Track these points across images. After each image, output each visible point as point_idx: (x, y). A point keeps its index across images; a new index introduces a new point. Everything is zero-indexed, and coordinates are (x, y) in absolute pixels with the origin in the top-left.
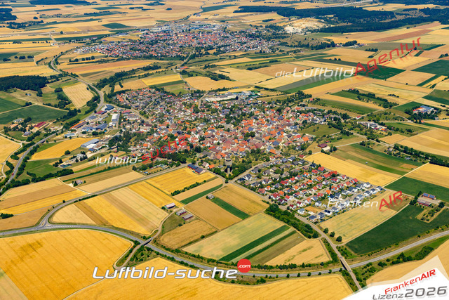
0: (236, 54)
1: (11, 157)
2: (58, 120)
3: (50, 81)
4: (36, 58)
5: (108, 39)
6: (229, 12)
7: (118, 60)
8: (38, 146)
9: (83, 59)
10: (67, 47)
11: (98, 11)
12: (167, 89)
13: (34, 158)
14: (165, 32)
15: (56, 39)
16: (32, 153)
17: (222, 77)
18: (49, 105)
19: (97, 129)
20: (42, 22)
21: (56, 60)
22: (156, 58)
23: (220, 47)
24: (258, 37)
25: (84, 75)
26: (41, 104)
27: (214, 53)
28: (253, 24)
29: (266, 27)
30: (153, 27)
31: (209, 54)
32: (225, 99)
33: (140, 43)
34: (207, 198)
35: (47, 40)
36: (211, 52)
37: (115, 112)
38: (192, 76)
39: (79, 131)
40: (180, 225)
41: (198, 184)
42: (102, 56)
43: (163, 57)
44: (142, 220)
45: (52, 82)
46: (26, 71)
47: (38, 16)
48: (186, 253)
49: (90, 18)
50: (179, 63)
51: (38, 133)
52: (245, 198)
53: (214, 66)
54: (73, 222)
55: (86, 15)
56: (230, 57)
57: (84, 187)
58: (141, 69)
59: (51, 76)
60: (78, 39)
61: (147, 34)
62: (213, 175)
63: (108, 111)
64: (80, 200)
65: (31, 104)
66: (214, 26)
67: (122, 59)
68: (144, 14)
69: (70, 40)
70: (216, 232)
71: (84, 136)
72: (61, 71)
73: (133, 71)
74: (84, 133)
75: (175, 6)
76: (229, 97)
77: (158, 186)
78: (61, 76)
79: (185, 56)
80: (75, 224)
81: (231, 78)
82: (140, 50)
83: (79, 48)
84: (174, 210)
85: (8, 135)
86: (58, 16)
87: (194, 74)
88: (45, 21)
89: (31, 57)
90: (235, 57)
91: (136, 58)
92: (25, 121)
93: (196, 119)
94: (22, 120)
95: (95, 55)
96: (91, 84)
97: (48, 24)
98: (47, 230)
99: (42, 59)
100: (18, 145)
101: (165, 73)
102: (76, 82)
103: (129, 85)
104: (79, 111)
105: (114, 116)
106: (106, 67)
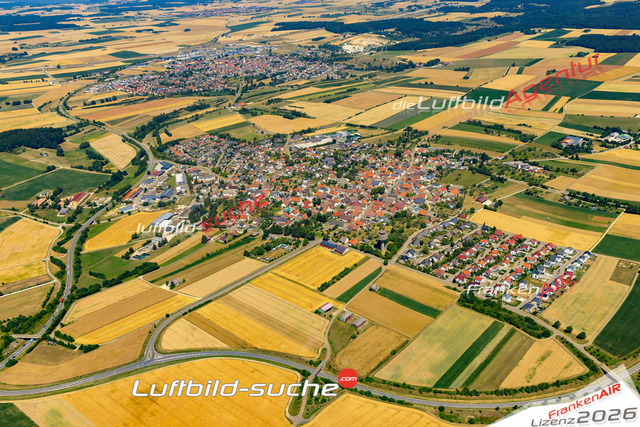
0: (299, 83)
1: (54, 249)
2: (100, 188)
3: (68, 133)
4: (37, 103)
5: (126, 72)
6: (265, 30)
7: (149, 99)
8: (87, 230)
9: (102, 101)
10: (72, 86)
11: (96, 37)
12: (233, 134)
13: (89, 247)
14: (196, 59)
15: (55, 76)
16: (82, 240)
17: (298, 115)
18: (81, 167)
19: (162, 198)
20: (26, 53)
21: (65, 104)
22: (198, 93)
23: (274, 75)
24: (315, 60)
25: (113, 123)
26: (68, 168)
27: (270, 84)
28: (303, 44)
29: (320, 47)
30: (177, 53)
31: (264, 84)
32: (319, 143)
33: (171, 75)
34: (371, 290)
35: (43, 77)
36: (267, 81)
38: (256, 115)
39: (137, 202)
40: (354, 337)
41: (347, 271)
42: (125, 96)
43: (207, 92)
44: (295, 334)
45: (71, 135)
46: (28, 122)
47: (16, 46)
48: (384, 382)
49: (89, 45)
50: (232, 99)
51: (79, 210)
52: (422, 285)
53: (279, 100)
54: (193, 347)
55: (82, 42)
56: (292, 87)
57: (186, 289)
58: (185, 109)
59: (68, 127)
60: (84, 74)
61: (173, 63)
62: (362, 255)
63: (166, 171)
64: (190, 311)
65: (54, 168)
66: (256, 49)
67: (153, 98)
68: (158, 38)
69: (74, 76)
70: (407, 342)
71: (147, 209)
72: (77, 118)
73: (176, 113)
74: (145, 204)
75: (193, 26)
76: (324, 141)
77: (293, 278)
78: (81, 125)
79: (235, 89)
80: (198, 350)
81: (309, 114)
82: (174, 84)
83: (91, 86)
84: (335, 314)
85: (36, 215)
86: (45, 45)
87: (259, 112)
88: (31, 52)
89: (28, 102)
90: (299, 87)
91: (171, 95)
92: (55, 194)
93: (294, 174)
94: (50, 192)
95: (117, 94)
96: (125, 134)
97: (34, 56)
98: (161, 365)
99: (45, 104)
100: (55, 232)
101: (220, 114)
102: (104, 133)
103: (178, 132)
104: (125, 173)
105: (179, 178)
106: (136, 110)
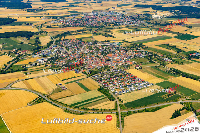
0: (123, 27)
1: (8, 63)
2: (32, 50)
3: (35, 34)
4: (34, 24)
5: (68, 18)
6: (129, 7)
7: (69, 27)
8: (20, 60)
9: (53, 26)
10: (49, 20)
11: (69, 5)
12: (83, 40)
13: (16, 64)
14: (94, 15)
15: (45, 17)
16: (16, 62)
17: (111, 36)
18: (31, 44)
19: (46, 54)
20: (42, 9)
21: (41, 26)
22: (86, 27)
23: (117, 23)
24: (137, 19)
25: (51, 33)
26: (27, 43)
28: (138, 13)
29: (144, 15)
30: (90, 13)
31: (110, 26)
32: (105, 45)
33: (81, 20)
34: (76, 82)
35: (41, 17)
36: (112, 25)
37: (57, 48)
38: (98, 35)
39: (39, 55)
40: (60, 92)
41: (75, 77)
42: (62, 25)
43: (89, 26)
44: (46, 88)
45: (36, 35)
46: (27, 30)
47: (42, 6)
48: (58, 101)
49: (64, 8)
50: (95, 29)
51: (22, 55)
52: (92, 84)
53: (110, 31)
54: (19, 87)
55: (63, 6)
56: (120, 27)
58: (77, 31)
59: (36, 32)
60: (54, 17)
61: (86, 16)
62: (83, 74)
63: (54, 48)
64: (25, 80)
65: (23, 43)
66: (119, 13)
67: (71, 26)
68: (89, 7)
69: (51, 17)
70: (73, 95)
71: (40, 57)
72: (42, 30)
73: (73, 32)
74: (40, 56)
75: (105, 4)
76: (108, 44)
77: (58, 77)
78: (40, 32)
79: (99, 26)
81: (114, 36)
82: (80, 23)
83: (53, 21)
84: (60, 86)
85: (10, 55)
86: (50, 7)
88: (44, 9)
89: (31, 24)
90: (122, 28)
91: (77, 26)
92: (18, 50)
93: (88, 53)
95: (58, 24)
96: (52, 36)
98: (9, 89)
99: (36, 25)
100: (12, 59)
101: (86, 33)
102: (46, 35)
103: (68, 37)
104: (42, 47)
105: (55, 50)
106: (61, 29)
